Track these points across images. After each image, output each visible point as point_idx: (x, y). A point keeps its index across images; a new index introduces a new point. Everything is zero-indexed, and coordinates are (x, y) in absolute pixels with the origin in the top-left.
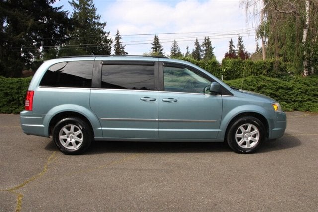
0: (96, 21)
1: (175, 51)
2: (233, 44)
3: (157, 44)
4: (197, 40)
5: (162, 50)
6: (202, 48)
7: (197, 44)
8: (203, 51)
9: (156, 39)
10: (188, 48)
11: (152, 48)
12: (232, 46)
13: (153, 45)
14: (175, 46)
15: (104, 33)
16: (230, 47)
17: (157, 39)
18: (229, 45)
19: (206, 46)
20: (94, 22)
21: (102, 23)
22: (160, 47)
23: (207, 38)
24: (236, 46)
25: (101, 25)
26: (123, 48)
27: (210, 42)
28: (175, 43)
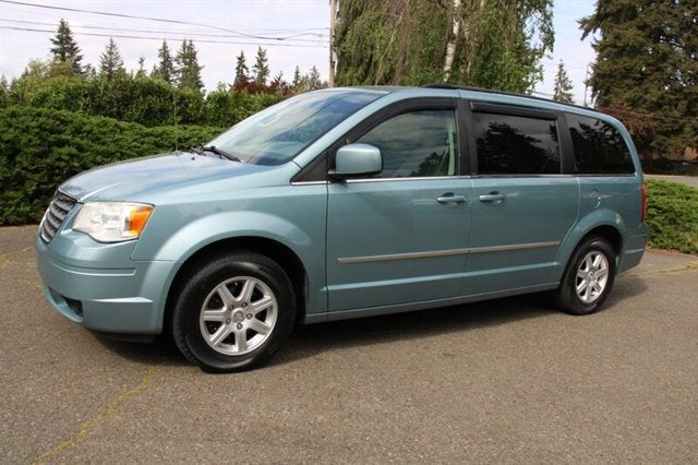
1: (111, 65)
2: (246, 63)
3: (68, 43)
4: (165, 47)
5: (79, 58)
6: (175, 64)
7: (164, 53)
8: (177, 71)
9: (64, 30)
10: (142, 61)
11: (53, 50)
12: (244, 66)
13: (55, 43)
14: (111, 53)
16: (238, 68)
17: (68, 31)
18: (236, 65)
19: (184, 62)
22: (73, 50)
23: (188, 43)
24: (251, 69)
27: (195, 53)
28: (112, 46)
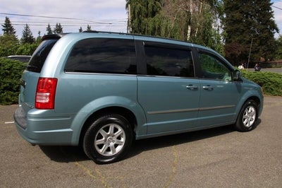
22: (11, 29)
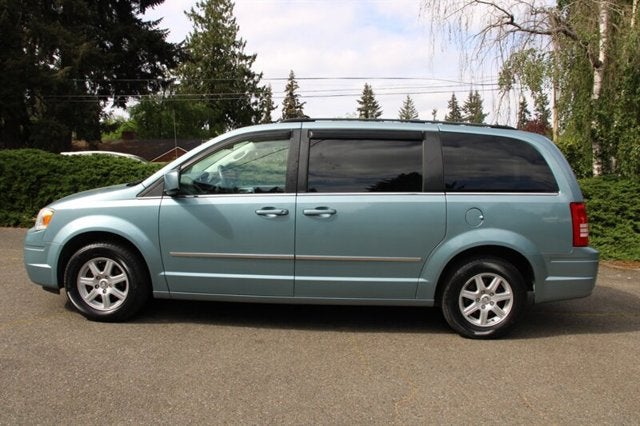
0: (237, 51)
1: (409, 117)
2: (528, 108)
3: (370, 102)
4: (454, 98)
5: (379, 114)
6: (462, 113)
7: (453, 104)
8: (466, 119)
9: (368, 92)
10: (435, 113)
11: (359, 109)
12: (526, 111)
13: (361, 103)
14: (407, 108)
15: (251, 75)
16: (520, 113)
17: (371, 93)
18: (519, 111)
19: (471, 110)
20: (233, 53)
21: (247, 55)
23: (474, 94)
24: (533, 113)
25: (246, 58)
26: (300, 107)
27: (481, 102)
28: (409, 102)
